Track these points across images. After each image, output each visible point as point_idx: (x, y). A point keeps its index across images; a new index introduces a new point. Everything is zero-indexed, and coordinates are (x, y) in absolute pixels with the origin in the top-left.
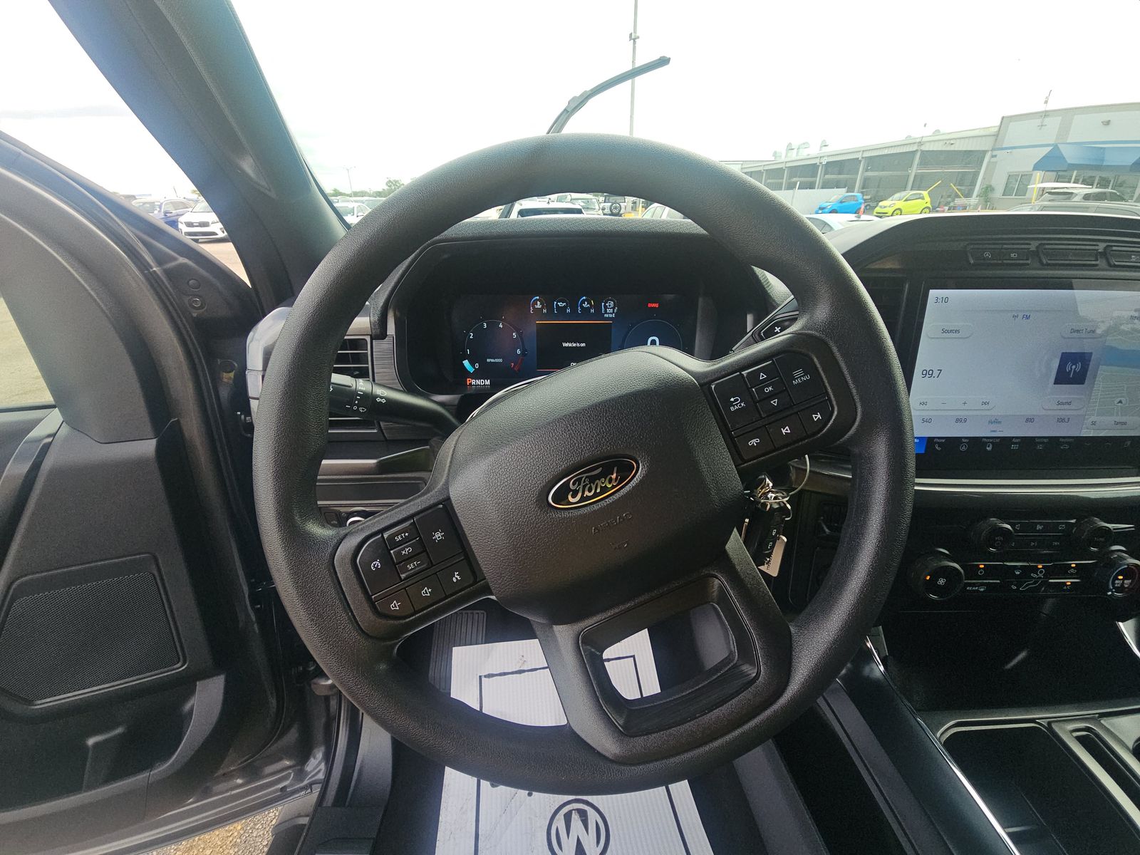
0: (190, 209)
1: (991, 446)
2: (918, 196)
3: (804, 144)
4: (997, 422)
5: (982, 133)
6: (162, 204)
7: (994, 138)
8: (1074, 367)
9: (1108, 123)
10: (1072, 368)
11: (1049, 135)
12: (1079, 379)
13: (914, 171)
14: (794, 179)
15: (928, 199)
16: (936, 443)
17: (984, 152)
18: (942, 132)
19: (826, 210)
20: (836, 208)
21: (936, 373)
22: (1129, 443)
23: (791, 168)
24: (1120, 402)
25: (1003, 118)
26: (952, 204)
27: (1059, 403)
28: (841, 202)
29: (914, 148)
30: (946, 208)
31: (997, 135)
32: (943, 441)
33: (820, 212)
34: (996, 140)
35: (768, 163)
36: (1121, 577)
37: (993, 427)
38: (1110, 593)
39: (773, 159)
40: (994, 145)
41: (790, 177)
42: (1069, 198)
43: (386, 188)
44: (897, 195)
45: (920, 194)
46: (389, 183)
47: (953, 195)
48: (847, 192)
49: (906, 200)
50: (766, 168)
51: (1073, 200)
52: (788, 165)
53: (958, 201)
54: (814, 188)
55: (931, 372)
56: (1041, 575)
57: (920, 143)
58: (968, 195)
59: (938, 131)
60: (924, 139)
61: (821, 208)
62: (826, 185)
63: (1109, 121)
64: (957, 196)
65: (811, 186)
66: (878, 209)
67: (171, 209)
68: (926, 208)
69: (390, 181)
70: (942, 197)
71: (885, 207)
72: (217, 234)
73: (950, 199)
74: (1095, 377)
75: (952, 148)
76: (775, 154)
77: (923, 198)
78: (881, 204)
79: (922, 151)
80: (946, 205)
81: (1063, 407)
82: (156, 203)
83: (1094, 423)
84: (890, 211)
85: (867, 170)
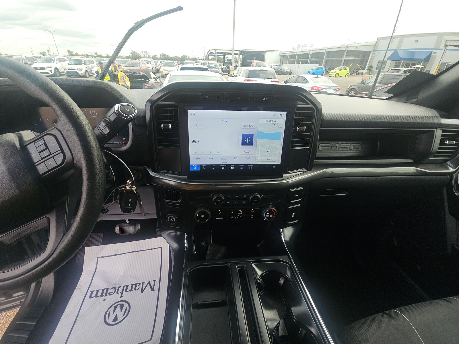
0: (36, 62)
1: (224, 168)
2: (345, 69)
3: (304, 45)
4: (224, 159)
5: (370, 44)
6: (23, 59)
7: (374, 46)
8: (247, 139)
9: (417, 41)
10: (247, 140)
11: (394, 46)
12: (251, 143)
13: (344, 58)
14: (300, 60)
15: (348, 70)
16: (203, 167)
17: (370, 52)
18: (356, 43)
19: (311, 73)
20: (314, 72)
21: (197, 141)
22: (274, 166)
23: (298, 55)
24: (268, 152)
25: (378, 38)
26: (357, 73)
27: (245, 152)
28: (317, 70)
29: (344, 49)
30: (355, 74)
31: (375, 45)
32: (206, 166)
33: (309, 73)
34: (375, 47)
35: (290, 52)
36: (268, 214)
37: (223, 161)
38: (264, 219)
39: (292, 50)
40: (374, 49)
41: (299, 58)
42: (398, 72)
43: (131, 55)
44: (337, 68)
45: (346, 68)
46: (132, 53)
47: (358, 69)
48: (319, 66)
49: (340, 70)
50: (289, 54)
51: (400, 72)
52: (298, 53)
53: (360, 72)
54: (307, 64)
55: (195, 141)
56: (241, 213)
57: (347, 47)
58: (363, 69)
59: (355, 42)
60: (348, 46)
61: (309, 72)
62: (311, 63)
63: (418, 40)
64: (360, 69)
65: (306, 63)
66: (330, 73)
67: (27, 61)
68: (347, 74)
69: (132, 52)
70: (354, 70)
71: (333, 73)
72: (49, 73)
73: (357, 71)
74: (256, 143)
75: (358, 50)
76: (293, 48)
77: (347, 70)
78: (332, 71)
79: (348, 51)
80: (355, 73)
81: (246, 153)
82: (21, 59)
83: (259, 159)
84: (334, 74)
85: (327, 57)
